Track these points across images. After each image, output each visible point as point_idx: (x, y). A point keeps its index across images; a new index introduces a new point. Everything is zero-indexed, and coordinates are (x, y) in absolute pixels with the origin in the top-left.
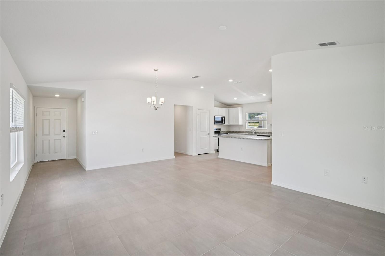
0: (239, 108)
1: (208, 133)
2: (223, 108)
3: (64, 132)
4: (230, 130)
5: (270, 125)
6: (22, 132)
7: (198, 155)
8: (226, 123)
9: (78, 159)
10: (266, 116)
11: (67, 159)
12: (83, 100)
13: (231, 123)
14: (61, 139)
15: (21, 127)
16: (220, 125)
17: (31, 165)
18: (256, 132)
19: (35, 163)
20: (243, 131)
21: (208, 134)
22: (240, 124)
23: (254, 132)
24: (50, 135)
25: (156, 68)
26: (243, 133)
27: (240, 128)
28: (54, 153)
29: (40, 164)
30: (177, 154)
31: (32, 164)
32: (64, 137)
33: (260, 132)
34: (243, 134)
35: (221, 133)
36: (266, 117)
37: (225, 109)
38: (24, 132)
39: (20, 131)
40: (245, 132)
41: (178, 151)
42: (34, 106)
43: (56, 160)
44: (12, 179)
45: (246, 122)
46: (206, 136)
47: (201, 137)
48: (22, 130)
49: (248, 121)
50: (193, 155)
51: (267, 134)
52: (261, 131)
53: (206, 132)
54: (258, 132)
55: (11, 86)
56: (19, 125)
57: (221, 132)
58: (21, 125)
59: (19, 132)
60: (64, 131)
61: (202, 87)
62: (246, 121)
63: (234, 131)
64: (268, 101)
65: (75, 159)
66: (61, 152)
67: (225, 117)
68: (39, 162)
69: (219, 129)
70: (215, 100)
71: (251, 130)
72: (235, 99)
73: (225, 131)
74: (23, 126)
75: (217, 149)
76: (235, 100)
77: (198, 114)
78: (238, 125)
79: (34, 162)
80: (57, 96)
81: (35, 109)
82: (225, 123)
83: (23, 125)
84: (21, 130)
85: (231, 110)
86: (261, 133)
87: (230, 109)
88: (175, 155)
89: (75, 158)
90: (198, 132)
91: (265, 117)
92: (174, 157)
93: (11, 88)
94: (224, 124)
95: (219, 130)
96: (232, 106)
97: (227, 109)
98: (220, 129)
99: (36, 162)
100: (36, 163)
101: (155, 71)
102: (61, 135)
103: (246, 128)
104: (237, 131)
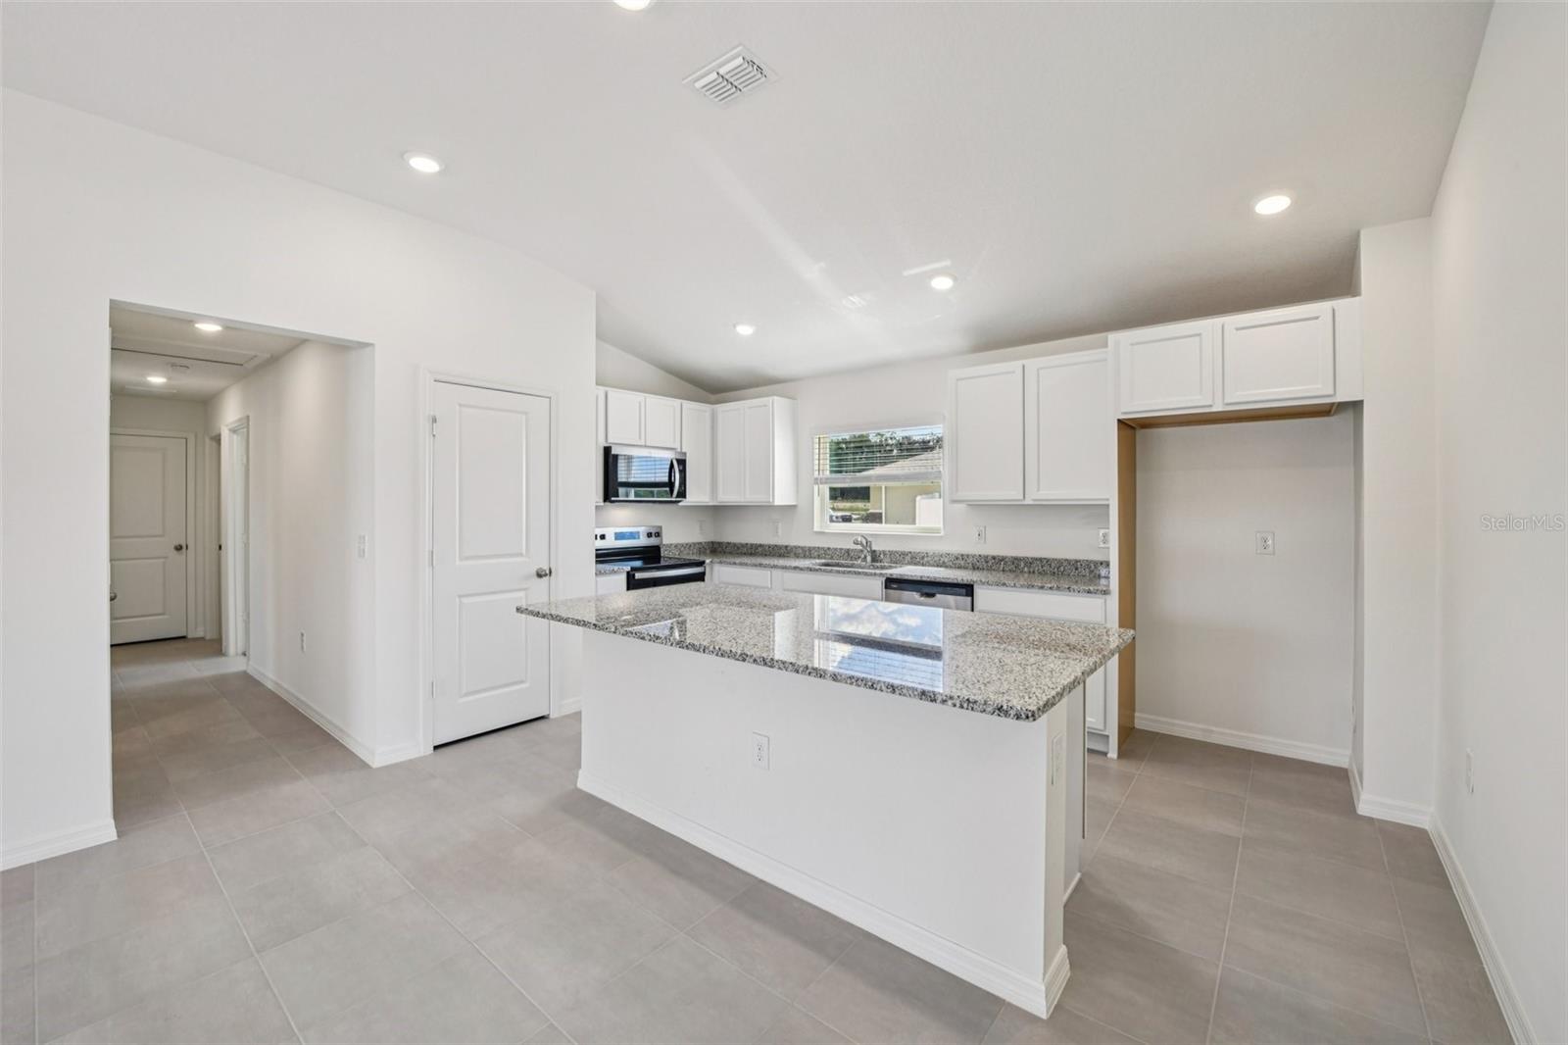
0: (770, 399)
1: (534, 571)
2: (674, 403)
4: (725, 539)
5: (962, 506)
8: (695, 496)
13: (727, 497)
16: (657, 506)
18: (873, 552)
20: (795, 544)
21: (540, 575)
22: (776, 503)
23: (863, 556)
26: (797, 556)
27: (780, 524)
33: (903, 555)
35: (663, 563)
37: (688, 405)
40: (807, 553)
45: (816, 488)
46: (515, 590)
47: (465, 600)
49: (826, 481)
51: (943, 564)
52: (907, 550)
54: (891, 553)
57: (663, 553)
62: (817, 481)
63: (744, 542)
64: (965, 351)
67: (685, 454)
69: (649, 535)
70: (600, 336)
71: (855, 541)
72: (745, 330)
73: (696, 540)
78: (767, 509)
82: (685, 497)
85: (728, 411)
86: (908, 558)
87: (720, 408)
94: (684, 503)
95: (653, 541)
97: (704, 407)
98: (658, 535)
103: (816, 529)
104: (761, 545)
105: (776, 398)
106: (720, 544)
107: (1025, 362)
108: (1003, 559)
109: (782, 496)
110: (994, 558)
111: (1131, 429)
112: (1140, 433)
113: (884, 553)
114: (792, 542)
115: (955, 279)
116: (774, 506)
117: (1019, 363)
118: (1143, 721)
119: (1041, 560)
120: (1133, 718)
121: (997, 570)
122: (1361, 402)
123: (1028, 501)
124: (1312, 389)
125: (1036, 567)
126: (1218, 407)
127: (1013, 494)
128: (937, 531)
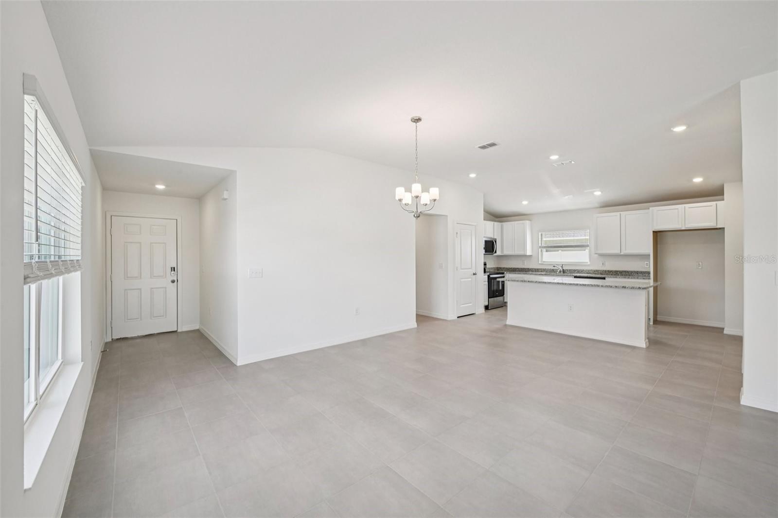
0: (525, 221)
1: (472, 273)
2: (492, 223)
3: (173, 272)
5: (596, 255)
6: (76, 277)
7: (458, 317)
8: (499, 252)
9: (202, 329)
10: (588, 237)
11: (179, 331)
12: (225, 196)
13: (506, 253)
14: (166, 288)
15: (72, 260)
17: (100, 351)
18: (563, 270)
19: (106, 343)
20: (532, 268)
21: (474, 274)
22: (528, 254)
23: (559, 271)
24: (141, 277)
25: (417, 115)
26: (532, 271)
27: (525, 262)
28: (151, 319)
29: (118, 344)
30: (421, 318)
31: (100, 348)
32: (173, 282)
33: (575, 270)
34: (540, 274)
36: (588, 239)
37: (496, 223)
38: (81, 273)
39: (68, 271)
40: (537, 270)
41: (423, 312)
42: (106, 212)
43: (155, 333)
44: (28, 483)
45: (540, 249)
46: (470, 279)
47: (462, 280)
48: (76, 271)
50: (449, 319)
51: (590, 273)
53: (470, 270)
54: (570, 270)
55: (28, 86)
56: (68, 252)
58: (74, 252)
59: (66, 275)
60: (173, 269)
61: (473, 176)
62: (540, 247)
63: (511, 267)
64: (597, 208)
65: (198, 331)
66: (166, 315)
67: (496, 238)
68: (117, 339)
71: (554, 266)
72: (525, 203)
74: (79, 258)
75: (487, 304)
76: (525, 205)
77: (457, 233)
79: (106, 341)
80: (160, 187)
81: (108, 219)
82: (496, 252)
83: (79, 253)
84: (72, 269)
85: (508, 226)
86: (576, 272)
87: (505, 224)
88: (417, 321)
89: (197, 328)
90: (457, 270)
91: (585, 239)
92: (415, 325)
93: (28, 94)
94: (495, 255)
96: (509, 218)
97: (499, 224)
99: (110, 340)
100: (109, 342)
101: (415, 123)
102: (166, 277)
103: (540, 263)
104: (518, 268)
105: (527, 221)
106: (500, 268)
107: (621, 213)
108: (611, 271)
109: (529, 253)
110: (608, 271)
111: (656, 234)
112: (659, 234)
113: (567, 270)
114: (530, 267)
115: (602, 192)
116: (526, 256)
117: (619, 213)
118: (659, 318)
119: (625, 271)
120: (657, 317)
121: (610, 275)
122: (724, 228)
123: (622, 254)
124: (711, 224)
125: (624, 273)
126: (683, 228)
127: (617, 251)
128: (587, 263)
